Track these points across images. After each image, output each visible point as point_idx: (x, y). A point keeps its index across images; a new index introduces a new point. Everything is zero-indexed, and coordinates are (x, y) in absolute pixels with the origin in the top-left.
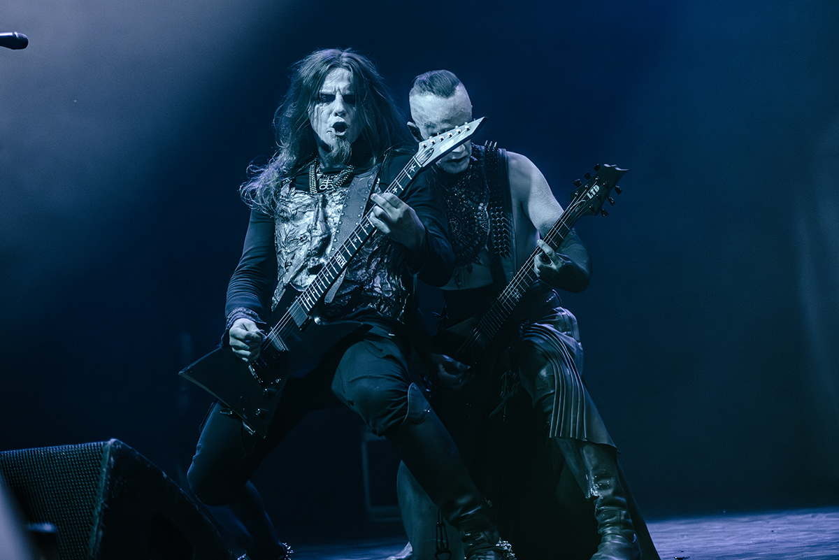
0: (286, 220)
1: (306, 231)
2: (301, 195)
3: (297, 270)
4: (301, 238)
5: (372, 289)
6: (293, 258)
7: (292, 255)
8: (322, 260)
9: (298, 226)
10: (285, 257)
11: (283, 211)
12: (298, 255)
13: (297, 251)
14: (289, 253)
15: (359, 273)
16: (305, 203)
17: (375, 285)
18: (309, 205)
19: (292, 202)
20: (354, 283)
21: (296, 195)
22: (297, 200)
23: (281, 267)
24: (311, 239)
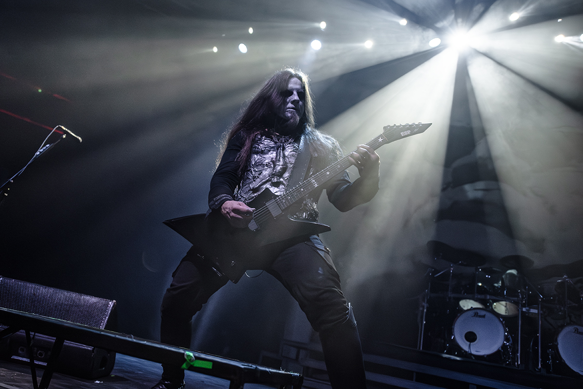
0: (257, 153)
1: (270, 161)
2: (269, 141)
3: (263, 181)
7: (259, 173)
8: (282, 180)
9: (264, 157)
10: (253, 173)
11: (256, 147)
12: (263, 173)
13: (263, 171)
14: (256, 171)
16: (271, 146)
18: (273, 147)
19: (262, 144)
21: (265, 141)
22: (266, 143)
23: (249, 178)
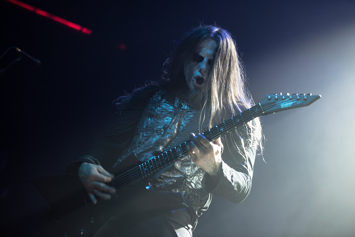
1: (162, 127)
2: (168, 105)
3: (146, 148)
4: (157, 131)
5: (190, 183)
6: (146, 140)
7: (146, 138)
9: (158, 122)
10: (141, 138)
11: (152, 110)
12: (151, 139)
13: (151, 137)
15: (187, 168)
16: (169, 110)
17: (193, 181)
19: (160, 107)
20: (181, 173)
21: (164, 104)
22: (164, 107)
23: (135, 143)
24: (164, 133)
